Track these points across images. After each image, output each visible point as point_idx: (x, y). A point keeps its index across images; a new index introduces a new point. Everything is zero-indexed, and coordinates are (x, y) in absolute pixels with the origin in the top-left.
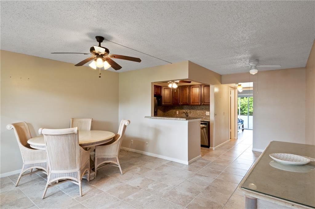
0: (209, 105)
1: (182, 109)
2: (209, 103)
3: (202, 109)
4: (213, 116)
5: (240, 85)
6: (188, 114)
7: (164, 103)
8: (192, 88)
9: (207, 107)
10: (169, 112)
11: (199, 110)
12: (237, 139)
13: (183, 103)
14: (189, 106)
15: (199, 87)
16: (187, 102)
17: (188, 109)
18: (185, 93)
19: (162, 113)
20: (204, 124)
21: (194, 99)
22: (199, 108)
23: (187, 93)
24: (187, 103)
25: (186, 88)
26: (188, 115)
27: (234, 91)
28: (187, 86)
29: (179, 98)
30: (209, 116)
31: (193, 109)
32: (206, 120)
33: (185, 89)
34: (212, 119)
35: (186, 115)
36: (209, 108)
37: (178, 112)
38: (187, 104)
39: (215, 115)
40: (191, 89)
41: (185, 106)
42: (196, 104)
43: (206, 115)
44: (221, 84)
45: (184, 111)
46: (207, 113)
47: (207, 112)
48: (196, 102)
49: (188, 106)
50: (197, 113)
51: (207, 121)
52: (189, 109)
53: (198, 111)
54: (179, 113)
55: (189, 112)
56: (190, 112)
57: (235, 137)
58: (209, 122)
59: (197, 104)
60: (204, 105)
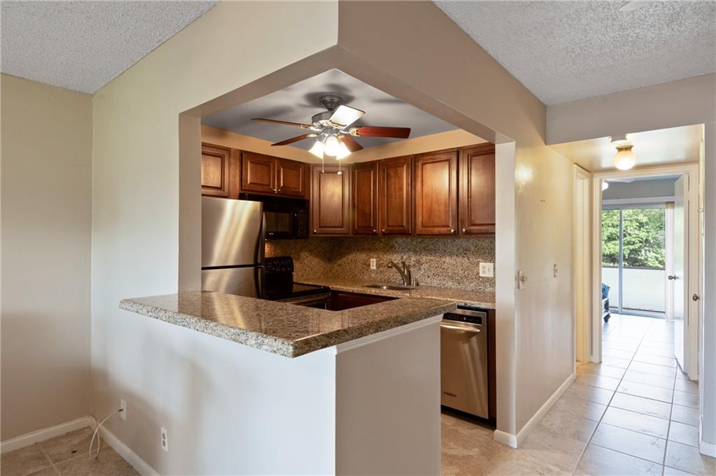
0: (491, 235)
1: (390, 249)
2: (494, 224)
3: (465, 252)
4: (512, 284)
5: (628, 148)
6: (411, 270)
7: (320, 227)
8: (423, 164)
9: (485, 243)
10: (344, 259)
11: (451, 255)
12: (601, 362)
13: (388, 226)
14: (412, 240)
15: (448, 160)
16: (405, 225)
17: (409, 250)
18: (397, 187)
19: (322, 263)
20: (469, 319)
21: (431, 211)
22: (450, 246)
23: (401, 189)
24: (403, 226)
25: (399, 169)
26: (409, 272)
27: (586, 182)
28: (402, 161)
29: (375, 208)
30: (491, 281)
31: (427, 250)
32: (476, 304)
33: (396, 174)
34: (505, 298)
35: (402, 273)
36: (493, 249)
37: (375, 260)
38: (404, 233)
39: (521, 279)
40: (419, 173)
41: (400, 240)
42: (436, 230)
43: (481, 275)
44: (546, 144)
45: (396, 258)
46: (485, 269)
47: (482, 264)
48: (437, 221)
49: (409, 240)
50: (445, 266)
51: (483, 305)
52: (415, 252)
53: (448, 259)
54: (378, 266)
55: (412, 263)
56: (418, 262)
57: (592, 354)
58: (490, 314)
59: (443, 230)
60: (468, 233)
